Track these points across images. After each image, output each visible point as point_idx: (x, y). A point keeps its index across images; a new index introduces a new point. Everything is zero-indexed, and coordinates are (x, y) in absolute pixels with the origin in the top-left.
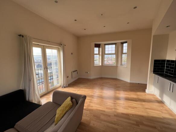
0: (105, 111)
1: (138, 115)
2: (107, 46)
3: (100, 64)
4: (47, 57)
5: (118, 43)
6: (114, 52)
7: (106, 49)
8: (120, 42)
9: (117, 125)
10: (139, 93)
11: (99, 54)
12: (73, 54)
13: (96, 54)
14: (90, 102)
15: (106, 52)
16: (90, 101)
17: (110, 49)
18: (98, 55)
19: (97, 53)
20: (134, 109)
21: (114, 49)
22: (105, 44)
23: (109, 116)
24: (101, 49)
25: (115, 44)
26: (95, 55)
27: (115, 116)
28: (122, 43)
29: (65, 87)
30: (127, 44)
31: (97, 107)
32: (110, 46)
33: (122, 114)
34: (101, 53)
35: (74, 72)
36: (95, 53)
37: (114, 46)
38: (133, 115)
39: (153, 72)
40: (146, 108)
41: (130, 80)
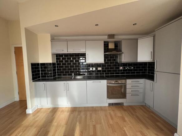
39: (33, 80)
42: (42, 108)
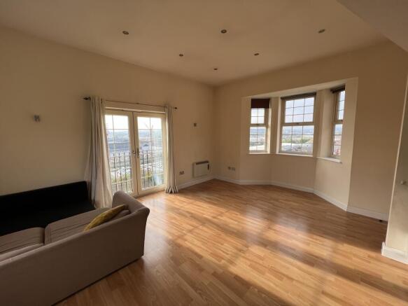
0: (200, 257)
1: (276, 297)
2: (289, 103)
3: (268, 151)
4: (139, 131)
6: (310, 118)
7: (288, 112)
8: (326, 89)
9: (200, 294)
10: (346, 248)
11: (266, 124)
12: (197, 125)
13: (258, 125)
14: (190, 231)
15: (288, 120)
16: (191, 228)
17: (300, 110)
18: (264, 128)
19: (261, 121)
20: (281, 279)
21: (311, 109)
22: (284, 99)
23: (201, 270)
24: (270, 110)
25: (314, 94)
26: (252, 128)
27: (215, 274)
28: (336, 91)
29: (171, 192)
31: (193, 244)
32: (299, 102)
33: (237, 278)
34: (270, 123)
35: (198, 164)
36: (253, 122)
37: (311, 100)
38: (261, 291)
40: (324, 293)
41: (349, 205)
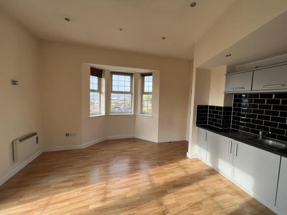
2: (115, 77)
3: (103, 113)
5: (136, 73)
6: (128, 89)
7: (114, 83)
8: (139, 73)
11: (99, 90)
12: (19, 82)
13: (93, 91)
15: (114, 89)
17: (121, 83)
18: (98, 94)
19: (96, 87)
21: (129, 84)
22: (113, 73)
24: (103, 81)
25: (131, 75)
26: (91, 94)
28: (143, 75)
30: (152, 77)
32: (122, 77)
34: (103, 90)
36: (91, 88)
37: (128, 78)
39: (197, 124)
41: (159, 139)
42: (200, 161)
